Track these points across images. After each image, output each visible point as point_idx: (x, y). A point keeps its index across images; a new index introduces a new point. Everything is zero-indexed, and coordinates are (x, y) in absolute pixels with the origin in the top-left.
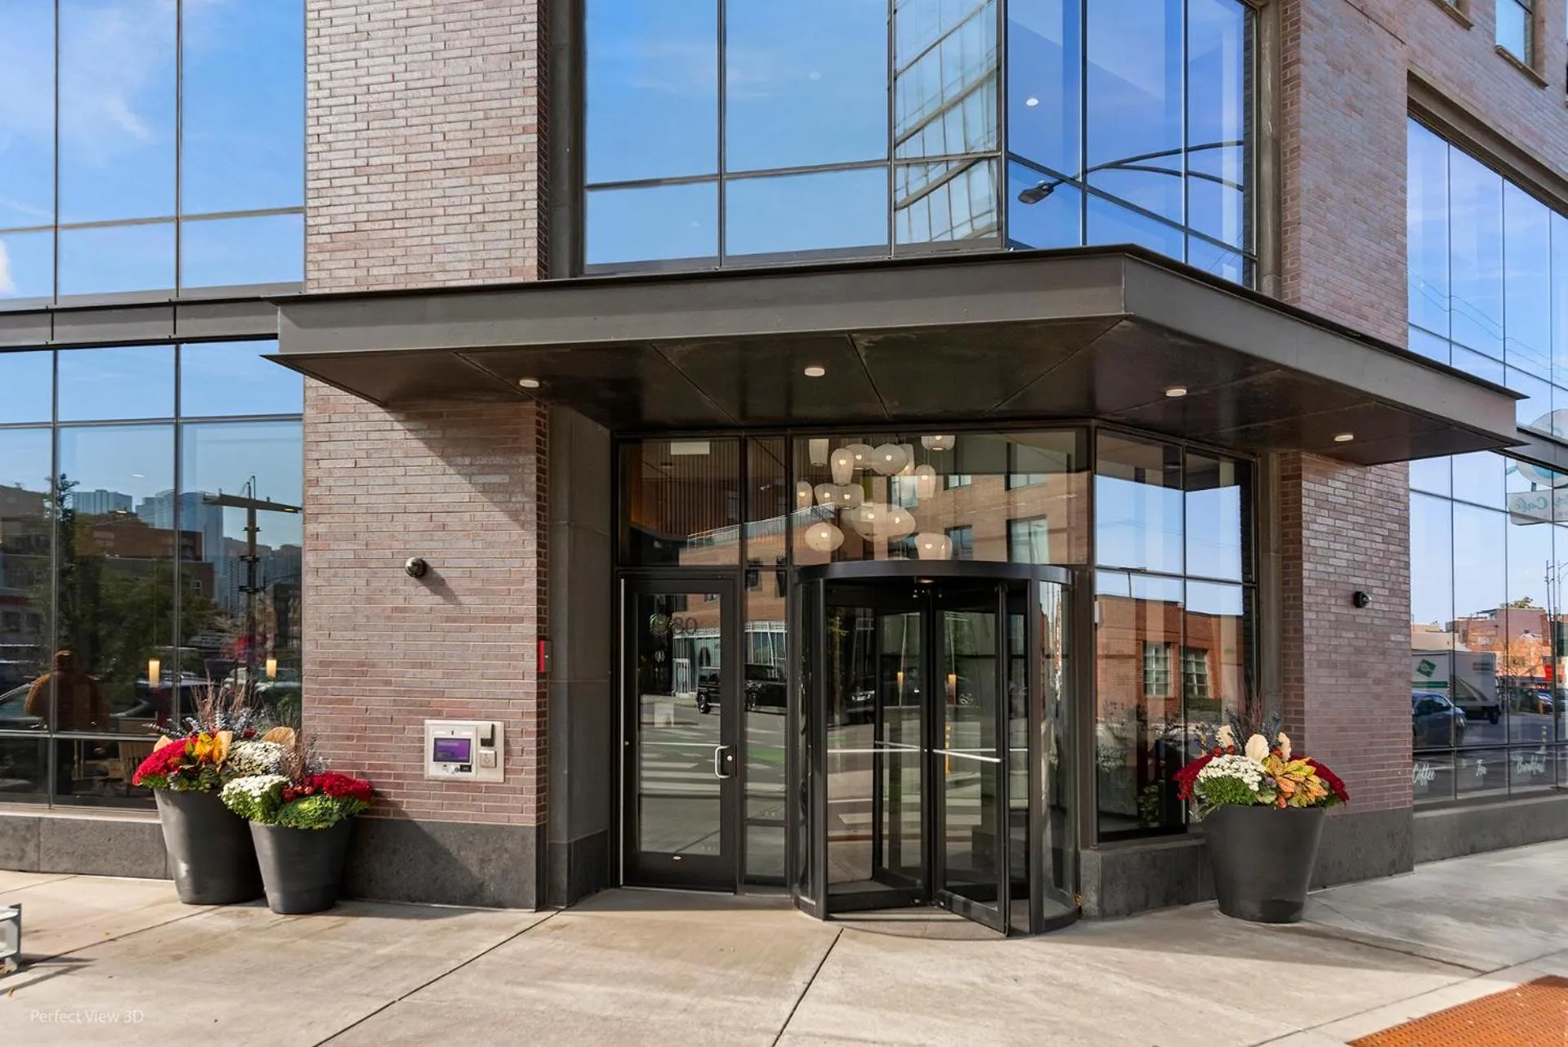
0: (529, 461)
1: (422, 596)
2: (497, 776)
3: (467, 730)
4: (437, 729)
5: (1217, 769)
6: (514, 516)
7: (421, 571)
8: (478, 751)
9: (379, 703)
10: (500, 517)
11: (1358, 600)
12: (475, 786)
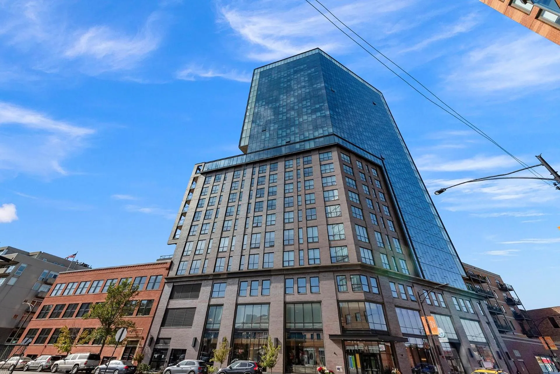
0: (341, 344)
1: (335, 355)
2: (342, 371)
3: (340, 367)
4: (337, 367)
5: (393, 371)
6: (341, 349)
7: (335, 353)
8: (340, 369)
9: (333, 364)
10: (339, 349)
11: (402, 355)
12: (340, 372)
